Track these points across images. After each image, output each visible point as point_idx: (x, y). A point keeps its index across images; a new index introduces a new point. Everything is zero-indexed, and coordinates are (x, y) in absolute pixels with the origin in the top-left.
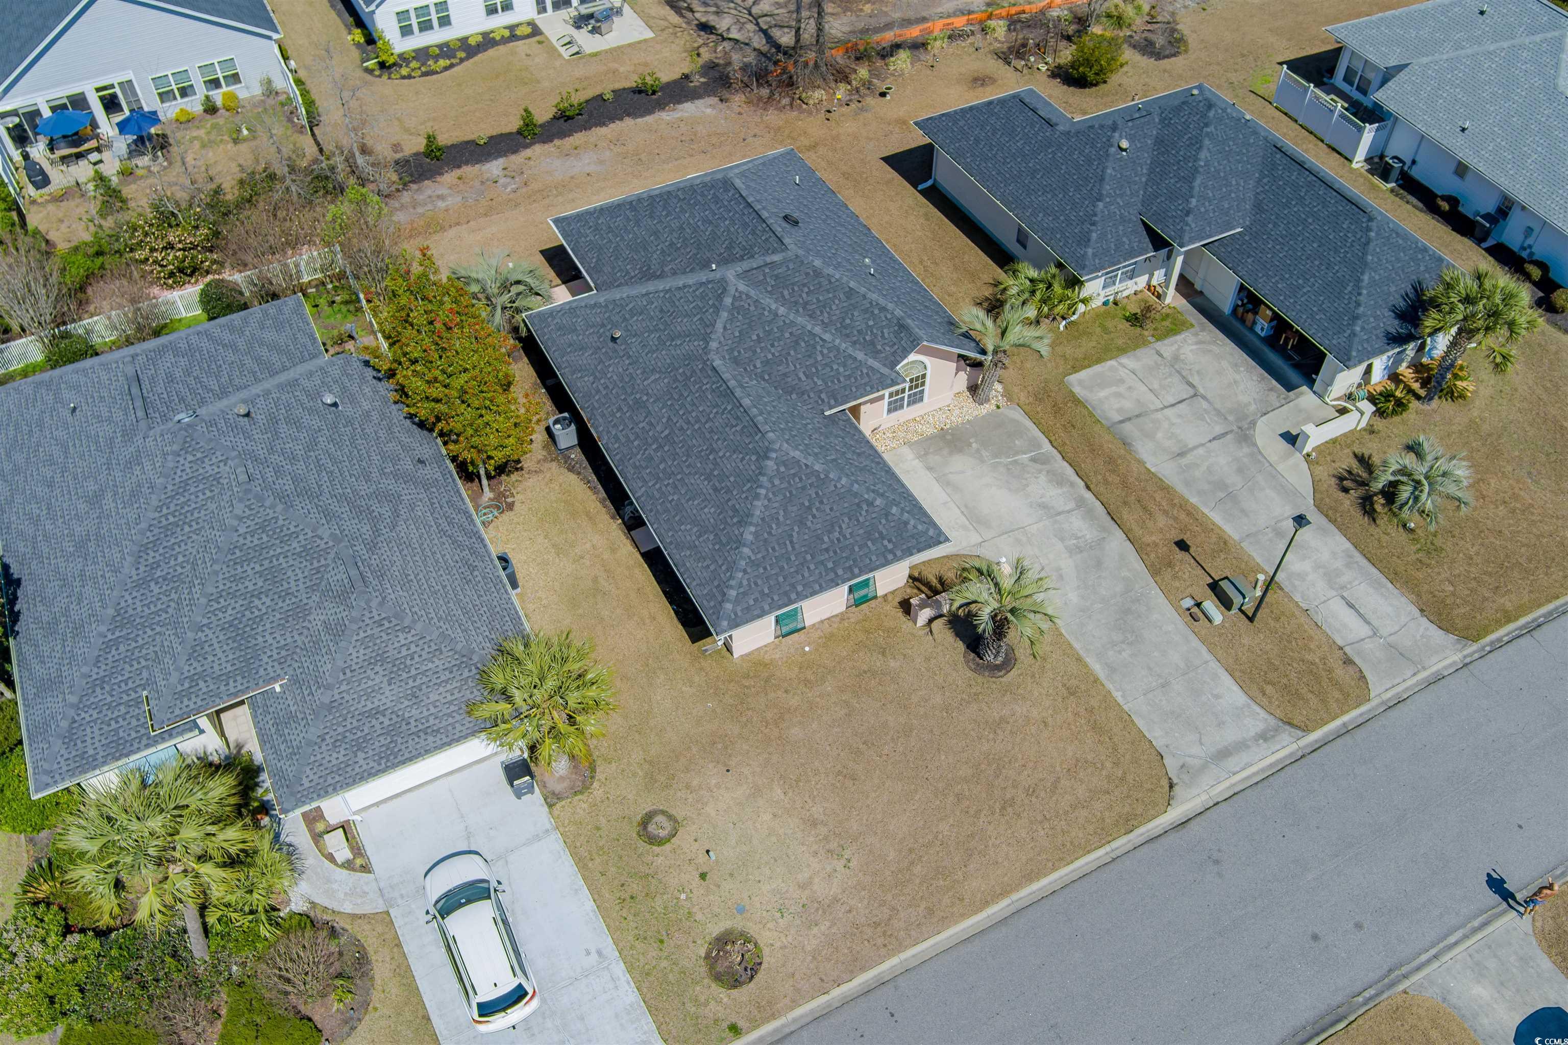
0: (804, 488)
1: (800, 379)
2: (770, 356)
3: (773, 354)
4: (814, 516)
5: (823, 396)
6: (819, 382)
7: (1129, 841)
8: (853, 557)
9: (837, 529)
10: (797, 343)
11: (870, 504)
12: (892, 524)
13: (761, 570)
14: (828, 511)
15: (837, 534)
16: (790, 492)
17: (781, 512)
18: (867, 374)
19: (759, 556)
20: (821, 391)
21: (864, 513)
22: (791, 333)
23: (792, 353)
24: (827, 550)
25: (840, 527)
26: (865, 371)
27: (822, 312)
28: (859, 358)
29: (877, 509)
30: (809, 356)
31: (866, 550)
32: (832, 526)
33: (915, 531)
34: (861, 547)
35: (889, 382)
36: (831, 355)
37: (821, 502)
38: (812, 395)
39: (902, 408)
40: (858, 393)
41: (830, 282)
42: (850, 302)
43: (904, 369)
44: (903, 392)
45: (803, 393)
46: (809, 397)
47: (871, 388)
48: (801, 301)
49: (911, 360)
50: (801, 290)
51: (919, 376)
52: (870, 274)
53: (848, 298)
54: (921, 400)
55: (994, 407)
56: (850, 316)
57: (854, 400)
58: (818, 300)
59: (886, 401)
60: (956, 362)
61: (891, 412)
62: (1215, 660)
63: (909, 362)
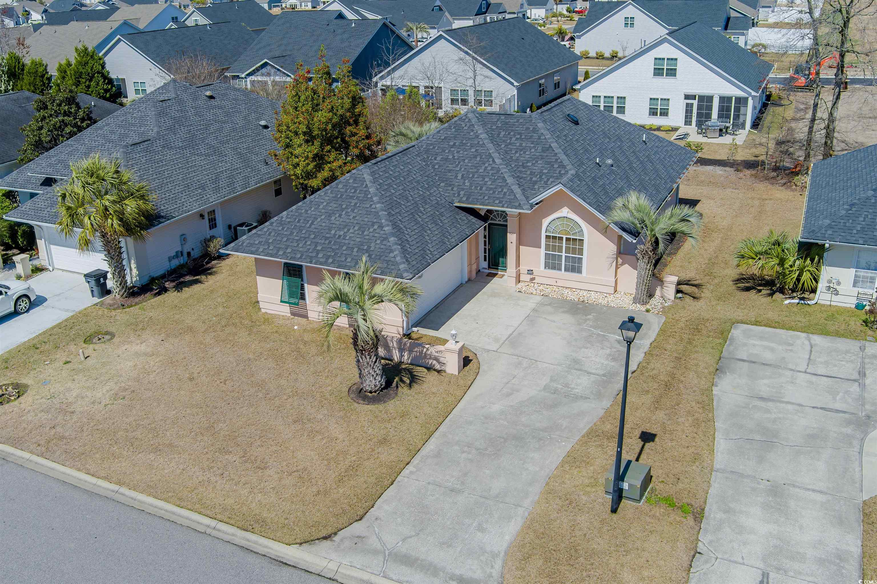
0: (352, 197)
1: (456, 177)
2: (451, 157)
3: (454, 157)
4: (340, 216)
5: (462, 193)
6: (467, 184)
7: (233, 535)
8: (337, 251)
9: (346, 230)
10: (475, 157)
11: (381, 227)
12: (382, 247)
13: (280, 228)
14: (351, 217)
15: (342, 233)
16: (342, 195)
17: (325, 204)
18: (505, 194)
19: (288, 220)
20: (463, 190)
21: (371, 230)
22: (476, 150)
23: (466, 161)
24: (326, 238)
25: (349, 230)
26: (505, 190)
27: (516, 152)
28: (508, 181)
29: (382, 232)
30: (476, 167)
31: (349, 252)
32: (345, 226)
33: (392, 259)
34: (348, 248)
35: (517, 204)
36: (491, 172)
37: (353, 211)
38: (455, 189)
39: (560, 269)
40: (487, 201)
41: (539, 138)
42: (542, 154)
43: (558, 223)
44: (560, 250)
45: (450, 185)
46: (452, 190)
47: (499, 203)
48: (508, 141)
49: (566, 216)
50: (514, 135)
51: (576, 239)
52: (596, 163)
53: (543, 151)
54: (580, 271)
55: (644, 310)
56: (534, 162)
57: (480, 205)
58: (521, 145)
59: (542, 251)
60: (616, 244)
61: (549, 268)
62: (529, 510)
63: (564, 217)
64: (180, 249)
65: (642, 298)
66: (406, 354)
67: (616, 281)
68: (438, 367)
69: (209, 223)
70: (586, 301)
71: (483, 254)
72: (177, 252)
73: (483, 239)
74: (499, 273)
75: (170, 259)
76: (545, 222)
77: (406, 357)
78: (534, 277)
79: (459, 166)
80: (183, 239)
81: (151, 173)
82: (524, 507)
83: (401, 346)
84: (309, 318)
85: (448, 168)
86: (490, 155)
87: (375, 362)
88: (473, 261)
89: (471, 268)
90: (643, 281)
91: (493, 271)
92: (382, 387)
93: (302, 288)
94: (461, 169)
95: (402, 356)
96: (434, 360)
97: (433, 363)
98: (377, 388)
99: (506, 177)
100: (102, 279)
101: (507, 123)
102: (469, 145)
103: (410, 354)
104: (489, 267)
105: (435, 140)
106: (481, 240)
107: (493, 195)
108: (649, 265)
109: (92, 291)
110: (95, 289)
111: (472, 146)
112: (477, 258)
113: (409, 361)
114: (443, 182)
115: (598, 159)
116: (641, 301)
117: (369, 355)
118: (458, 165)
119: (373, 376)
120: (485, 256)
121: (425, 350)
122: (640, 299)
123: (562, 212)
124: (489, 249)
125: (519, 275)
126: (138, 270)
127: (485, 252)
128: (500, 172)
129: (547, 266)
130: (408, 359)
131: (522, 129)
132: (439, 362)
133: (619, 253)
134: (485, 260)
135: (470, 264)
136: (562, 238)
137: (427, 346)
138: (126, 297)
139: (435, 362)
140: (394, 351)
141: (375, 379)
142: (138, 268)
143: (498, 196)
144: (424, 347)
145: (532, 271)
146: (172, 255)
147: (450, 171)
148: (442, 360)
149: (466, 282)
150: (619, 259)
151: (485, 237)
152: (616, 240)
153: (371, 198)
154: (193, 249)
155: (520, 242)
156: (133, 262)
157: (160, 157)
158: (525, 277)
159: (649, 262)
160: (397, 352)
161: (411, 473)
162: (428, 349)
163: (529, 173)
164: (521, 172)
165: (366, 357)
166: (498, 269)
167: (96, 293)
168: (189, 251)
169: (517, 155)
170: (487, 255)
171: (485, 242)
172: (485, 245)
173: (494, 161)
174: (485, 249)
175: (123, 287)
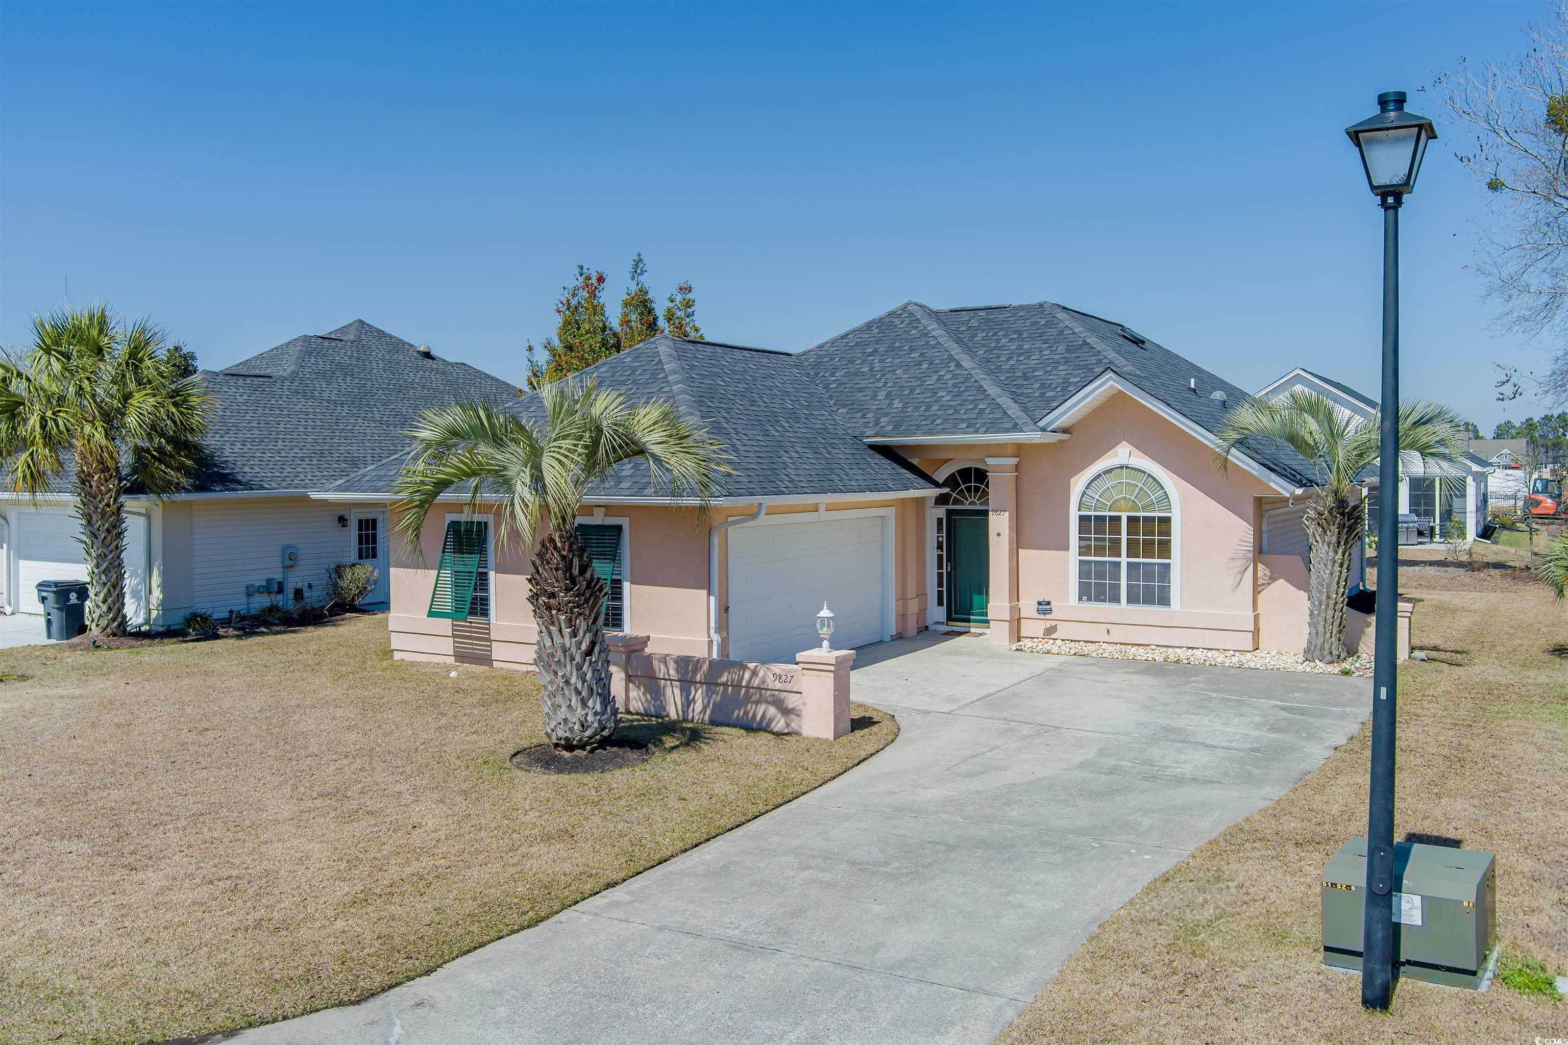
0: (622, 382)
1: (875, 397)
2: (865, 370)
3: (872, 368)
6: (898, 405)
10: (919, 364)
16: (602, 382)
18: (982, 411)
22: (922, 355)
23: (899, 372)
26: (982, 406)
28: (989, 393)
30: (919, 379)
35: (1009, 425)
36: (951, 382)
38: (870, 415)
39: (1116, 599)
40: (940, 427)
41: (1061, 333)
42: (1068, 355)
43: (1109, 482)
44: (1115, 549)
45: (859, 411)
46: (863, 416)
47: (968, 427)
48: (993, 345)
49: (1124, 462)
50: (1006, 335)
51: (1152, 519)
52: (1190, 389)
53: (1068, 351)
54: (1164, 600)
55: (1336, 671)
56: (1049, 369)
57: (925, 434)
58: (1020, 347)
59: (1073, 556)
60: (1251, 520)
61: (1089, 599)
62: (1020, 1004)
63: (1122, 467)
64: (278, 577)
65: (1327, 646)
66: (699, 695)
67: (1256, 618)
68: (779, 724)
69: (360, 543)
70: (1185, 662)
71: (936, 589)
72: (269, 581)
73: (936, 553)
74: (972, 630)
75: (250, 591)
76: (1078, 484)
77: (699, 706)
78: (1053, 623)
79: (883, 381)
80: (291, 559)
81: (248, 418)
82: (1002, 996)
83: (687, 672)
84: (495, 664)
85: (858, 386)
86: (951, 358)
87: (589, 653)
88: (912, 592)
89: (905, 607)
90: (1328, 597)
91: (959, 626)
92: (606, 733)
93: (482, 580)
94: (885, 383)
95: (688, 702)
96: (768, 703)
97: (768, 716)
98: (588, 733)
99: (985, 386)
100: (73, 597)
101: (990, 321)
102: (906, 348)
103: (708, 695)
104: (950, 618)
105: (835, 349)
106: (932, 554)
107: (956, 416)
108: (1340, 551)
109: (49, 622)
110: (56, 616)
111: (912, 350)
112: (922, 595)
113: (706, 718)
114: (844, 406)
115: (1193, 381)
116: (1326, 652)
117: (570, 622)
118: (880, 379)
119: (578, 693)
120: (940, 594)
121: (747, 675)
122: (1322, 648)
123: (1116, 455)
124: (948, 574)
125: (1019, 620)
126: (163, 592)
127: (940, 584)
128: (973, 380)
129: (1085, 593)
130: (704, 710)
131: (1022, 325)
132: (786, 712)
133: (1260, 552)
134: (940, 603)
135: (903, 598)
136: (1119, 519)
137: (752, 665)
138: (114, 635)
139: (772, 711)
140: (669, 691)
141: (584, 703)
142: (165, 587)
143: (964, 417)
144: (745, 668)
145: (1049, 603)
146: (258, 584)
147: (861, 390)
148: (792, 701)
149: (893, 639)
150: (1260, 567)
151: (940, 547)
152: (1250, 509)
153: (666, 377)
154: (310, 586)
155: (1019, 541)
156: (155, 572)
157: (281, 402)
158: (1032, 627)
159: (1339, 543)
160: (677, 691)
161: (616, 904)
162: (754, 673)
163: (1037, 385)
164: (1019, 386)
165: (560, 631)
166: (968, 621)
167: (55, 628)
168: (299, 586)
169: (1012, 362)
170: (945, 589)
171: (940, 557)
172: (940, 566)
173: (958, 365)
174: (940, 576)
175: (110, 609)
